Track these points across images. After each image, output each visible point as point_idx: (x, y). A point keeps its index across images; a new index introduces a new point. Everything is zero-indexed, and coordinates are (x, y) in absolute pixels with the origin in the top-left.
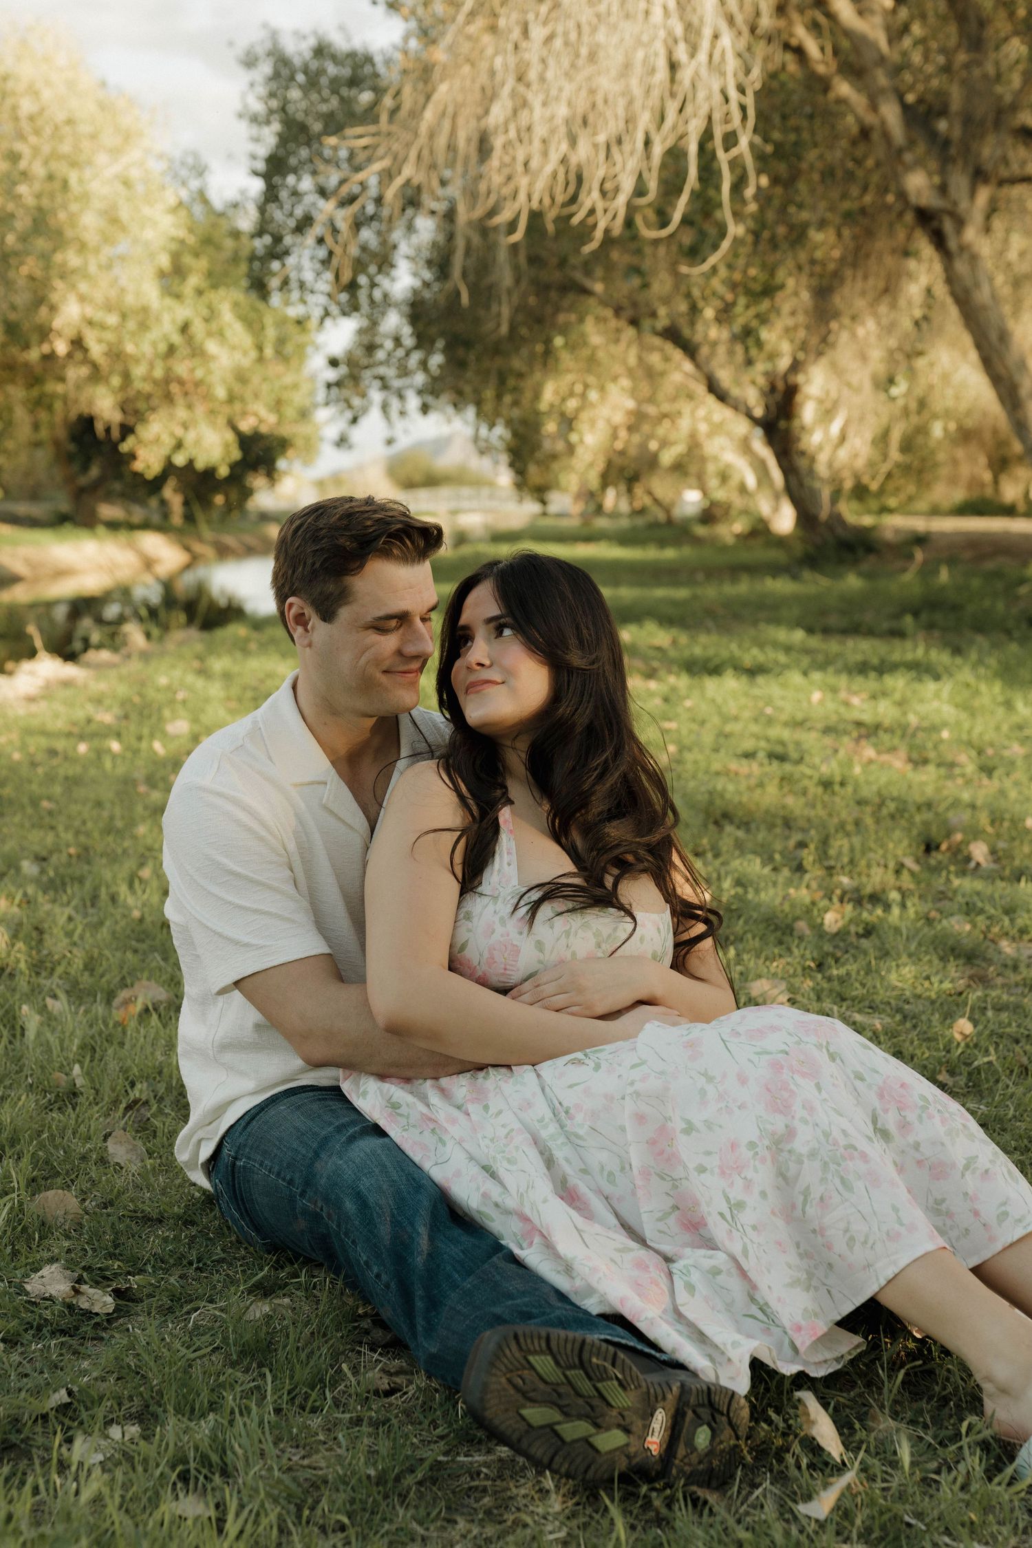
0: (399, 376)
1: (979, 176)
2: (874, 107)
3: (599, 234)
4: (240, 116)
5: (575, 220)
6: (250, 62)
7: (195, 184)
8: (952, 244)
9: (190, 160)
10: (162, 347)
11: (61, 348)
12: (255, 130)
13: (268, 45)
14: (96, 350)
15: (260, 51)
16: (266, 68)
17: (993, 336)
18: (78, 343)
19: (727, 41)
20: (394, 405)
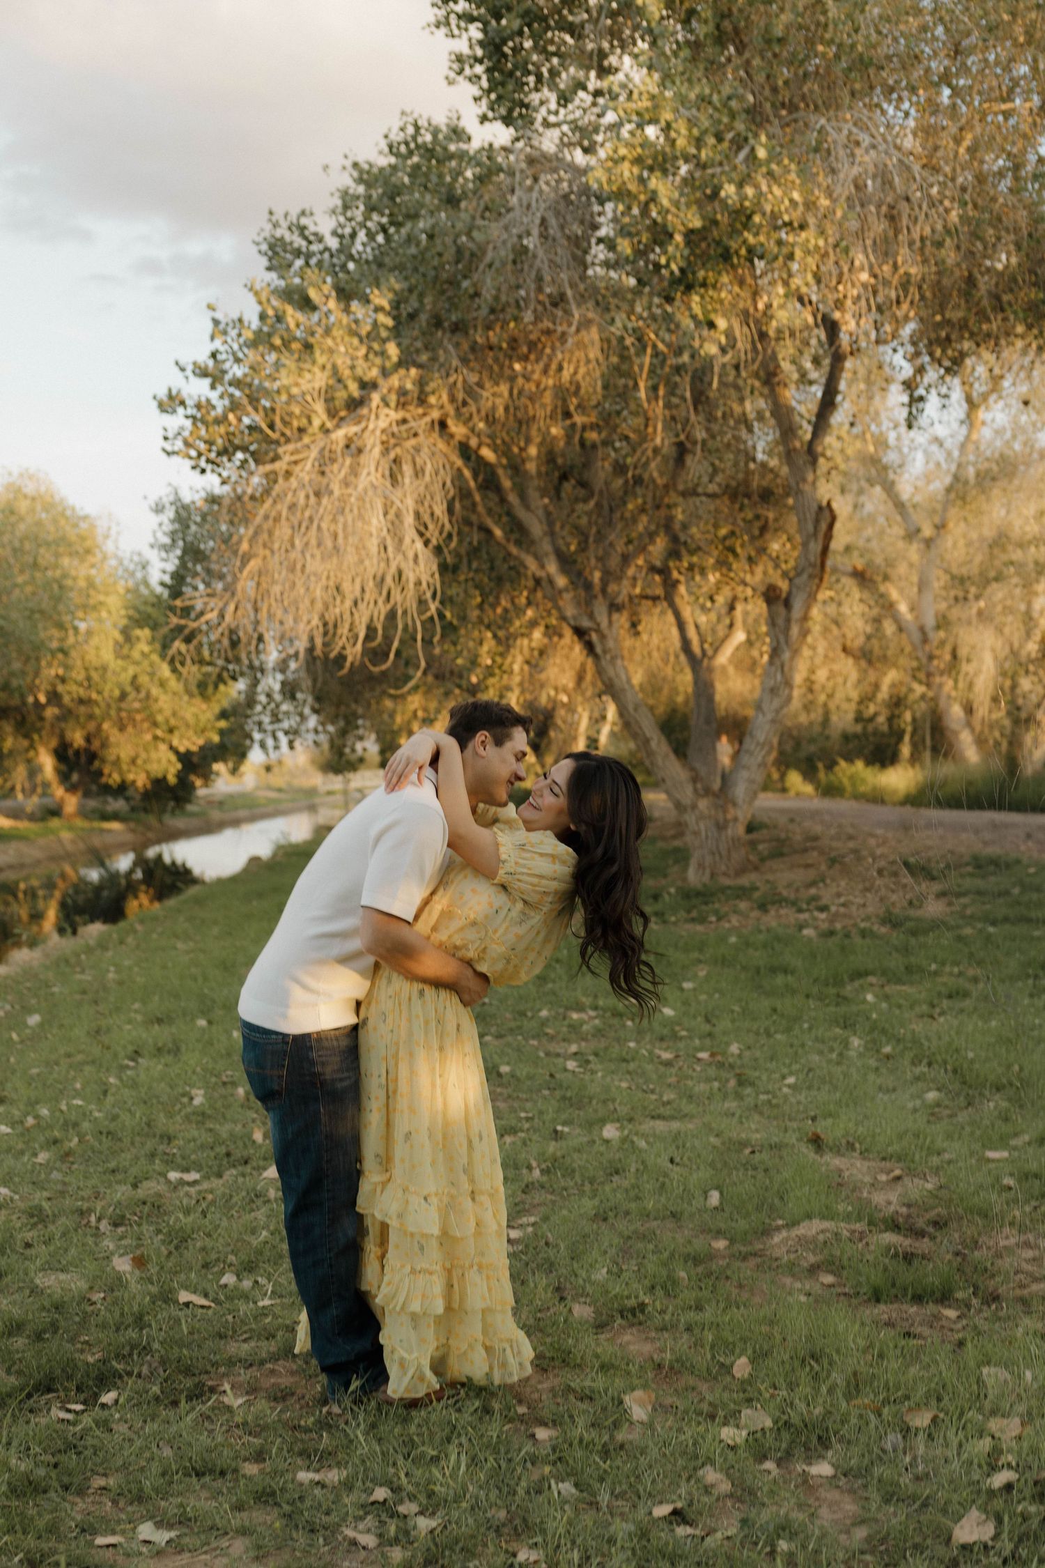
0: (272, 723)
1: (614, 607)
2: (542, 567)
3: (348, 664)
4: (152, 546)
5: (332, 655)
6: (159, 509)
7: (139, 575)
8: (599, 650)
9: (136, 558)
10: (117, 693)
11: (42, 699)
12: (164, 554)
13: (172, 498)
14: (66, 700)
15: (166, 501)
16: (170, 513)
17: (631, 708)
18: (54, 697)
19: (419, 545)
20: (270, 742)
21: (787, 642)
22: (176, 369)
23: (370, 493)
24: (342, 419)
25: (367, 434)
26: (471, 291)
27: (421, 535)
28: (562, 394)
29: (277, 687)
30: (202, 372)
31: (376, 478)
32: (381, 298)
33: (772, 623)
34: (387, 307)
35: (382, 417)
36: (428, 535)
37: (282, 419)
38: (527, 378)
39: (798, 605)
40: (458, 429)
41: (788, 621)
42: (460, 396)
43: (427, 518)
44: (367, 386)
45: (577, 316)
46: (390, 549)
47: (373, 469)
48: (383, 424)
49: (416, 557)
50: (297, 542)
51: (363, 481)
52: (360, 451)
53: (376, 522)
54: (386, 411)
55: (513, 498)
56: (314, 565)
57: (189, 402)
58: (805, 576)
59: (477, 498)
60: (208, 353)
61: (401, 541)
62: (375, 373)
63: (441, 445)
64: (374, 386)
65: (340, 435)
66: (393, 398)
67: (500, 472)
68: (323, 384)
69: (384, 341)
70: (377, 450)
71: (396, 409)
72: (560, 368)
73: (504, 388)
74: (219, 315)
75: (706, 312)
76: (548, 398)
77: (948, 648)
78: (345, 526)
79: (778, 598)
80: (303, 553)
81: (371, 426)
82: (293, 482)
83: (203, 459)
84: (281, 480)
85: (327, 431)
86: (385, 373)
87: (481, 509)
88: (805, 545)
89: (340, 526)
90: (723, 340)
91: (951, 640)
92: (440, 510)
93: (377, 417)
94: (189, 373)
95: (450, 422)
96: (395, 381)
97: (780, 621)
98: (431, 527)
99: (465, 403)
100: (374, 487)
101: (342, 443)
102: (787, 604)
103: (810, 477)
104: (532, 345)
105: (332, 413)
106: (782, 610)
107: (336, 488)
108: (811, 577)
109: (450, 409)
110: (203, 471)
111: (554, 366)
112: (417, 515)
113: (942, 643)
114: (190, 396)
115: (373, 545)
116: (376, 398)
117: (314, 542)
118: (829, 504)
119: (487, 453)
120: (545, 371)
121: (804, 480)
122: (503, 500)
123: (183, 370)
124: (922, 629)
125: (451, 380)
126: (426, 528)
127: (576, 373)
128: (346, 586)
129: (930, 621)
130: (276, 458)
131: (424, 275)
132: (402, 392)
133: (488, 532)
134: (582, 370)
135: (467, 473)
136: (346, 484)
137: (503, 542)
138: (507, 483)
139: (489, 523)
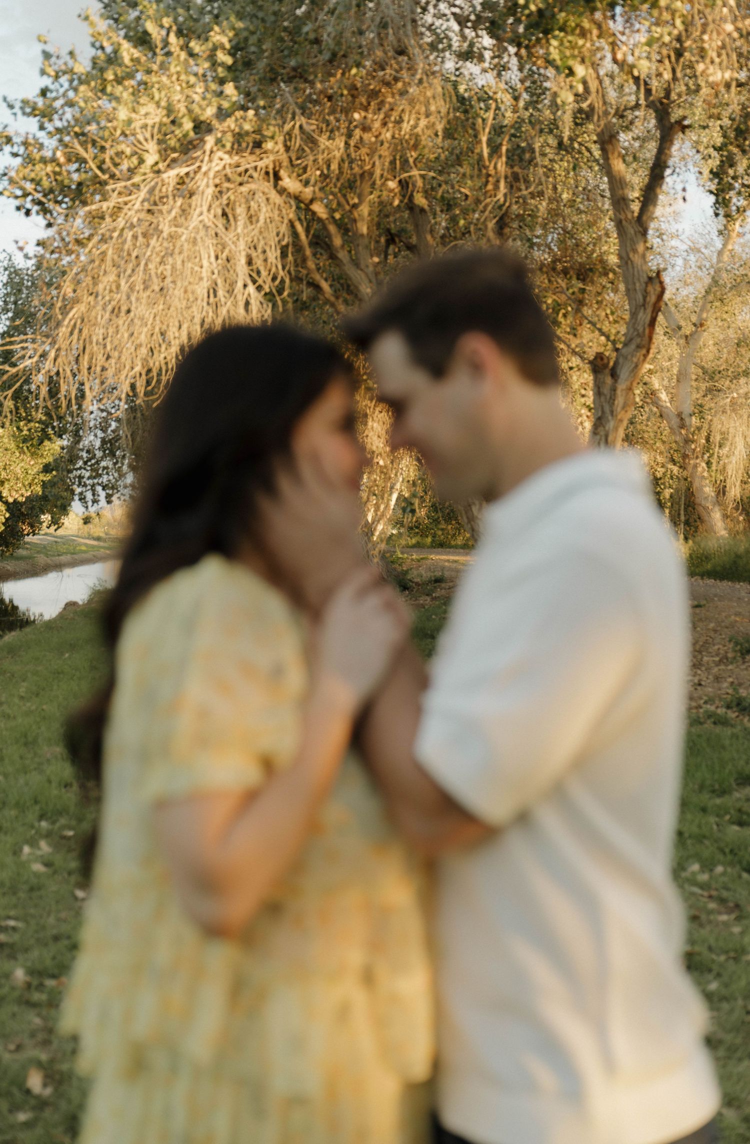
0: (91, 477)
19: (251, 289)
20: (89, 496)
21: (612, 412)
22: (5, 105)
23: (202, 233)
24: (174, 160)
25: (199, 176)
26: (312, 36)
27: (254, 282)
28: (400, 147)
29: (98, 443)
30: (29, 109)
31: (208, 218)
32: (221, 37)
33: (598, 393)
34: (228, 46)
35: (216, 160)
36: (260, 282)
37: (111, 158)
38: (366, 129)
39: (624, 374)
40: (289, 183)
41: (614, 389)
42: (297, 142)
43: (259, 263)
44: (202, 128)
45: (421, 66)
46: (221, 293)
47: (205, 208)
48: (216, 166)
49: (247, 304)
50: (123, 283)
51: (194, 222)
52: (191, 194)
53: (208, 264)
54: (220, 154)
55: (342, 255)
56: (141, 309)
57: (17, 140)
58: (633, 346)
59: (308, 252)
60: (38, 91)
61: (233, 284)
62: (210, 112)
63: (274, 195)
64: (210, 130)
65: (171, 176)
66: (228, 140)
67: (332, 228)
68: (157, 120)
69: (222, 82)
70: (210, 191)
71: (229, 153)
72: (400, 121)
73: (340, 142)
74: (49, 48)
75: (564, 58)
76: (385, 151)
77: (704, 434)
78: (173, 268)
79: (606, 366)
80: (128, 297)
81: (204, 169)
82: (121, 222)
83: (30, 198)
84: (108, 219)
85: (158, 172)
86: (222, 114)
87: (311, 264)
88: (634, 315)
89: (169, 267)
90: (580, 88)
91: (706, 426)
92: (273, 255)
93: (210, 161)
94: (17, 110)
95: (282, 173)
96: (230, 123)
97: (606, 390)
98: (264, 273)
99: (301, 151)
100: (206, 228)
101: (173, 183)
102: (614, 374)
103: (641, 248)
104: (374, 94)
105: (164, 152)
106: (609, 380)
107: (166, 229)
108: (639, 347)
109: (284, 157)
110: (28, 213)
111: (394, 116)
112: (250, 262)
113: (699, 429)
114: (17, 134)
115: (201, 290)
116: (210, 140)
117: (139, 286)
118: (658, 273)
119: (319, 209)
120: (384, 124)
121: (635, 251)
122: (333, 257)
123: (11, 107)
124: (680, 415)
125: (287, 127)
126: (259, 273)
127: (415, 126)
128: (172, 332)
129: (688, 408)
130: (105, 199)
131: (263, 20)
132: (239, 137)
133: (317, 287)
134: (423, 123)
135: (299, 228)
136: (175, 223)
137: (332, 299)
138: (337, 241)
139: (317, 277)
